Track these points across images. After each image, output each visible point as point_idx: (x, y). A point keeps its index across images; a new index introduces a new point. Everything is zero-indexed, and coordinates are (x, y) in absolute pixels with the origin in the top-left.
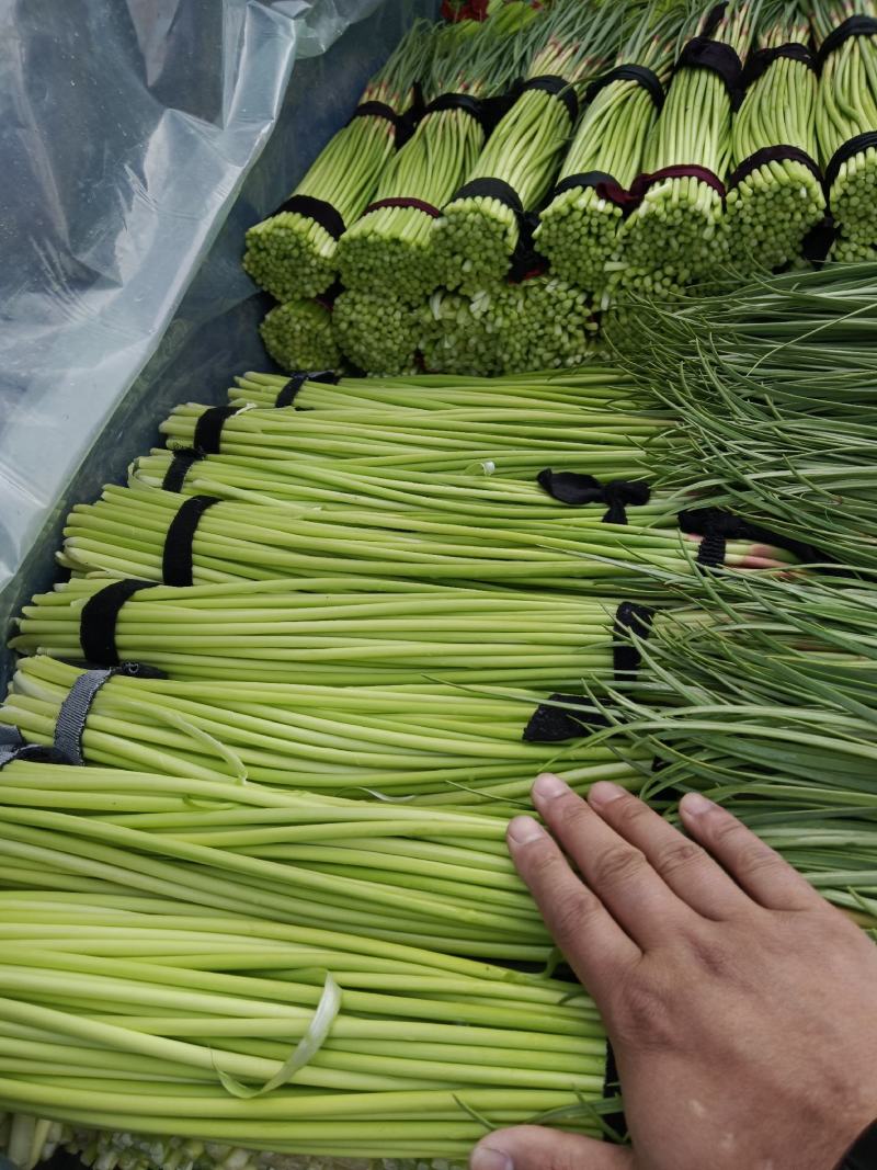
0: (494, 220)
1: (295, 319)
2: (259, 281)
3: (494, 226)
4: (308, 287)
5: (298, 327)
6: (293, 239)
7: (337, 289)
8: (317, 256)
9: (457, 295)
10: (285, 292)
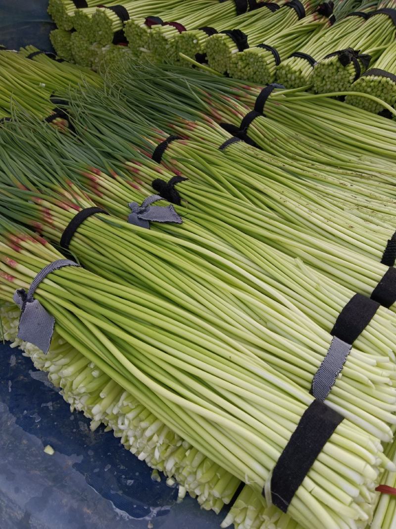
0: (108, 18)
2: (53, 18)
3: (107, 20)
4: (65, 26)
5: (59, 39)
6: (61, 5)
7: (73, 30)
8: (67, 14)
9: (101, 44)
10: (61, 25)
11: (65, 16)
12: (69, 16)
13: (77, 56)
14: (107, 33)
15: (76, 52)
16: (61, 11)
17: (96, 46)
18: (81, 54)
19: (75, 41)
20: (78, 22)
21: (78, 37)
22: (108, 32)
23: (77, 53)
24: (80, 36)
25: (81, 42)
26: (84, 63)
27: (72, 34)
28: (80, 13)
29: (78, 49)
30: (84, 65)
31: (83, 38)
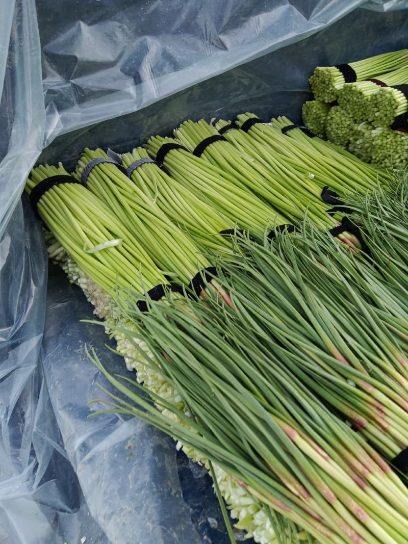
0: (394, 100)
1: (315, 107)
2: (312, 88)
3: (393, 102)
4: (326, 98)
5: (314, 111)
6: (329, 77)
7: (335, 103)
8: (333, 87)
9: (371, 124)
10: (319, 96)
11: (331, 89)
12: (336, 89)
13: (333, 133)
14: (386, 115)
15: (332, 129)
16: (327, 82)
17: (365, 126)
18: (339, 132)
19: (334, 116)
20: (345, 97)
21: (340, 112)
22: (389, 116)
23: (334, 130)
24: (342, 111)
25: (343, 119)
26: (339, 141)
27: (333, 108)
28: (353, 88)
29: (337, 126)
30: (338, 143)
31: (346, 115)
